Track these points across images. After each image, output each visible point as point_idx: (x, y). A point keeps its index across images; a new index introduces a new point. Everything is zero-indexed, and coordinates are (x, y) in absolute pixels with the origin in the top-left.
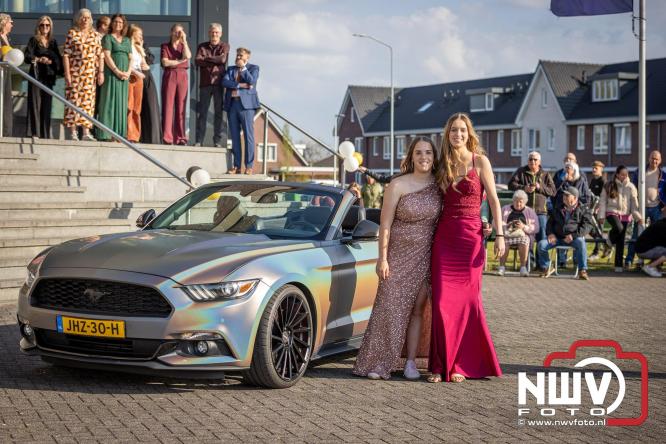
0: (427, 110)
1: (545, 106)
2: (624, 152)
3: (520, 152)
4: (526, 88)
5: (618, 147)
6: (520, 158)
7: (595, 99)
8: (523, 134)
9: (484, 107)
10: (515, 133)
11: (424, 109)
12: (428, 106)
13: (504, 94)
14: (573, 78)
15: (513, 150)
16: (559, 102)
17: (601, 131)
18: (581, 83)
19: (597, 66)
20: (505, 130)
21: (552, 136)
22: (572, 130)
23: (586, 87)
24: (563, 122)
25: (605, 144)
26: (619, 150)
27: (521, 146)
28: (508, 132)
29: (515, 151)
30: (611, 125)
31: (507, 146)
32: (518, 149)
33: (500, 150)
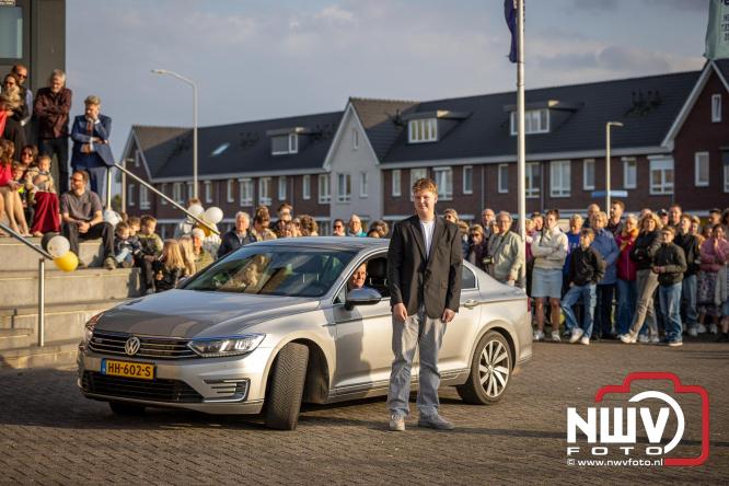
0: (223, 153)
1: (356, 147)
2: (444, 198)
3: (329, 200)
4: (335, 127)
6: (328, 205)
7: (411, 141)
8: (332, 179)
9: (287, 149)
10: (323, 179)
11: (218, 151)
12: (222, 148)
13: (311, 135)
15: (320, 197)
16: (372, 144)
17: (419, 175)
18: (396, 122)
19: (412, 104)
20: (312, 175)
21: (365, 181)
22: (387, 174)
23: (401, 127)
24: (377, 166)
27: (329, 193)
28: (314, 177)
29: (323, 198)
30: (430, 169)
31: (314, 192)
32: (326, 196)
33: (306, 197)
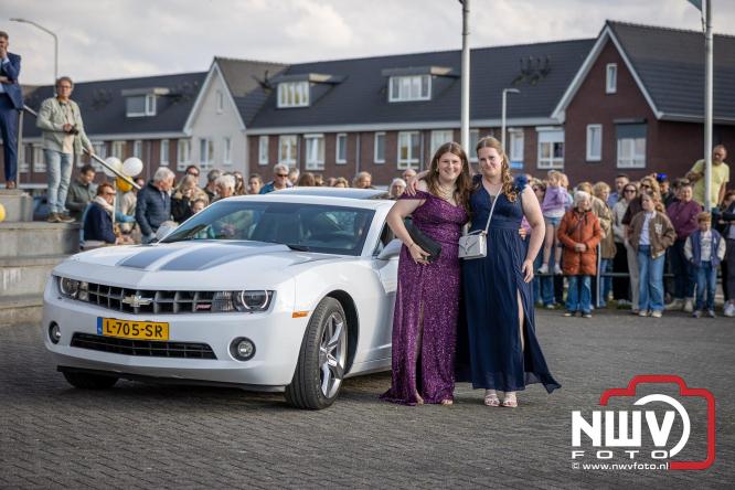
1: (220, 110)
2: (316, 168)
4: (197, 89)
5: (308, 161)
7: (280, 105)
8: (193, 145)
9: (144, 111)
10: (183, 144)
13: (170, 96)
14: (255, 78)
15: (179, 163)
16: (237, 103)
17: (288, 142)
18: (264, 85)
19: (281, 65)
20: (171, 140)
21: (228, 147)
22: (253, 140)
23: (269, 88)
24: (243, 131)
25: (293, 158)
26: (310, 165)
27: (190, 158)
29: (182, 165)
30: (301, 135)
31: (173, 158)
32: (186, 162)
33: (164, 163)
